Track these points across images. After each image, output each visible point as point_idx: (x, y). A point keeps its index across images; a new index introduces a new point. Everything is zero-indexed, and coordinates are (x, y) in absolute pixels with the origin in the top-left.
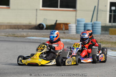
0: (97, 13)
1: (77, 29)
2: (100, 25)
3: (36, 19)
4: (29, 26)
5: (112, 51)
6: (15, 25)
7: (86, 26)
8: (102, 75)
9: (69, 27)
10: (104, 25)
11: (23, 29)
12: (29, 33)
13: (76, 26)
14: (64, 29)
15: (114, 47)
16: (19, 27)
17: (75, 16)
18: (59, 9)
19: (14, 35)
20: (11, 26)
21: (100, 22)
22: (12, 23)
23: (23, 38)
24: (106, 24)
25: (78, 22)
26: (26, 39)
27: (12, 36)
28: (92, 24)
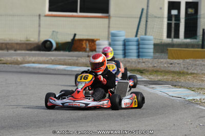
0: (147, 21)
2: (152, 42)
3: (39, 32)
4: (27, 44)
5: (174, 87)
6: (2, 44)
7: (127, 43)
9: (97, 47)
10: (158, 42)
11: (15, 50)
12: (27, 58)
13: (110, 45)
14: (88, 49)
15: (178, 80)
16: (8, 47)
17: (107, 25)
18: (79, 14)
21: (151, 37)
23: (16, 66)
24: (162, 39)
25: (112, 37)
26: (21, 67)
28: (138, 41)
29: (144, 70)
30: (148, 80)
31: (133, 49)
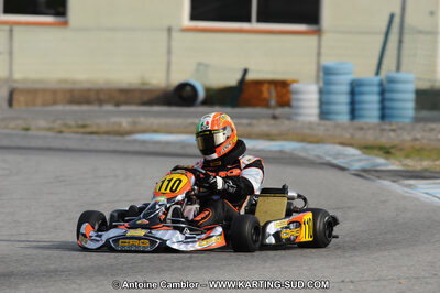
0: (401, 41)
1: (322, 103)
2: (412, 87)
3: (169, 65)
4: (143, 92)
6: (89, 90)
7: (357, 89)
8: (417, 278)
9: (294, 96)
10: (424, 85)
11: (117, 105)
12: (142, 119)
13: (321, 92)
14: (273, 103)
16: (102, 97)
17: (315, 51)
18: (255, 25)
19: (84, 126)
20: (72, 91)
21: (411, 76)
22: (74, 82)
23: (118, 138)
24: (435, 81)
25: (326, 74)
26: (128, 142)
27: (77, 133)
28: (381, 84)
29: (392, 147)
30: (400, 168)
31: (371, 101)
